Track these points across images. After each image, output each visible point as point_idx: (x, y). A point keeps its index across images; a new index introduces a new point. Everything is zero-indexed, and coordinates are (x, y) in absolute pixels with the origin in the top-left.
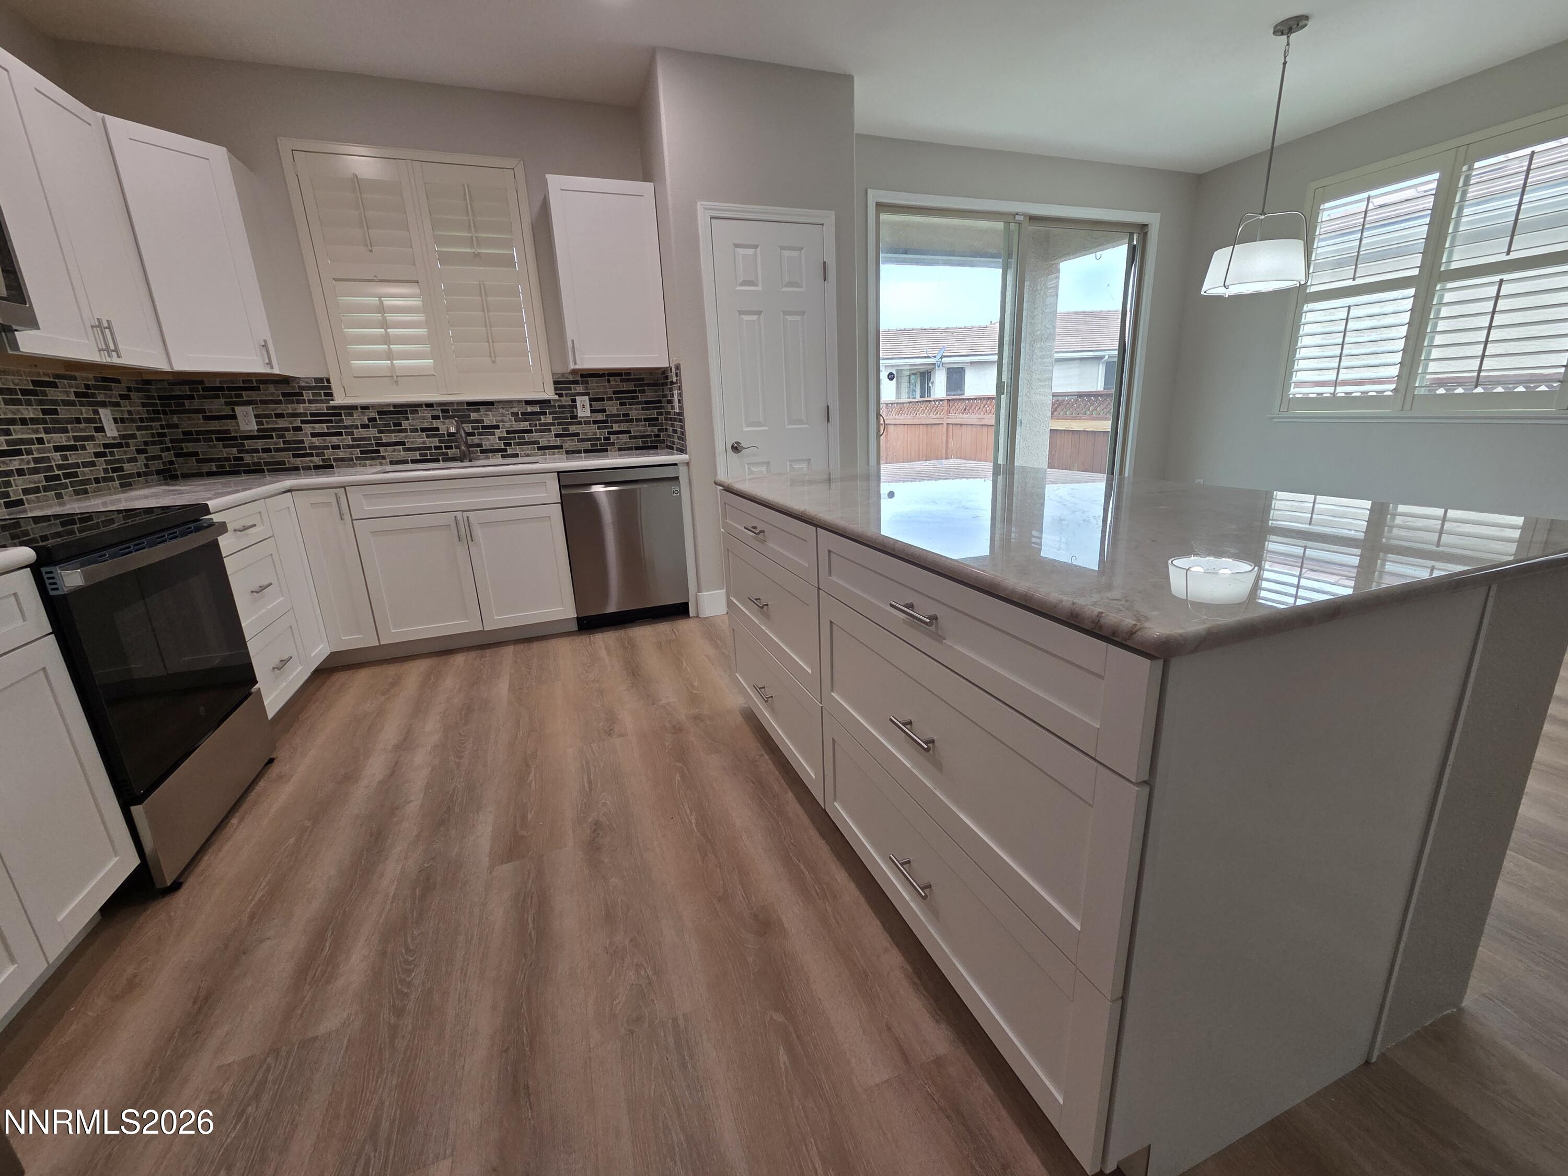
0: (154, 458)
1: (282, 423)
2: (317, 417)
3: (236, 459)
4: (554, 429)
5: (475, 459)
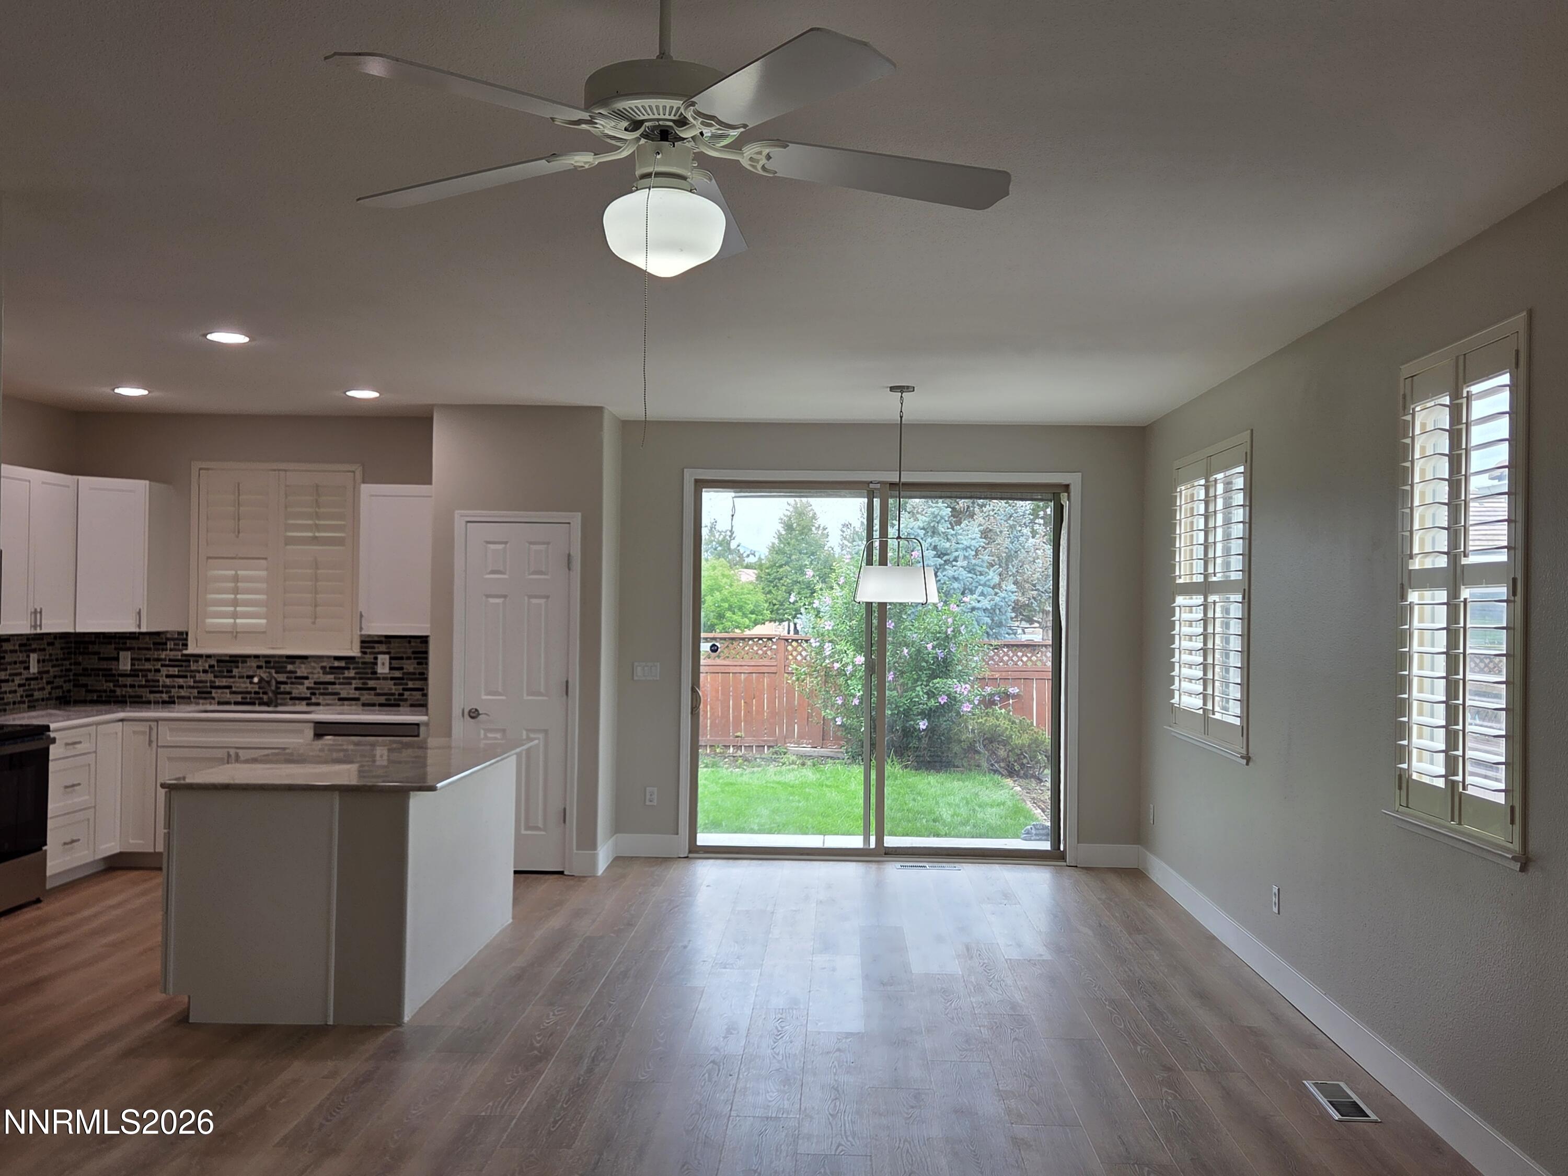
0: (57, 688)
1: (148, 666)
2: (174, 662)
3: (111, 691)
4: (355, 684)
5: (282, 705)
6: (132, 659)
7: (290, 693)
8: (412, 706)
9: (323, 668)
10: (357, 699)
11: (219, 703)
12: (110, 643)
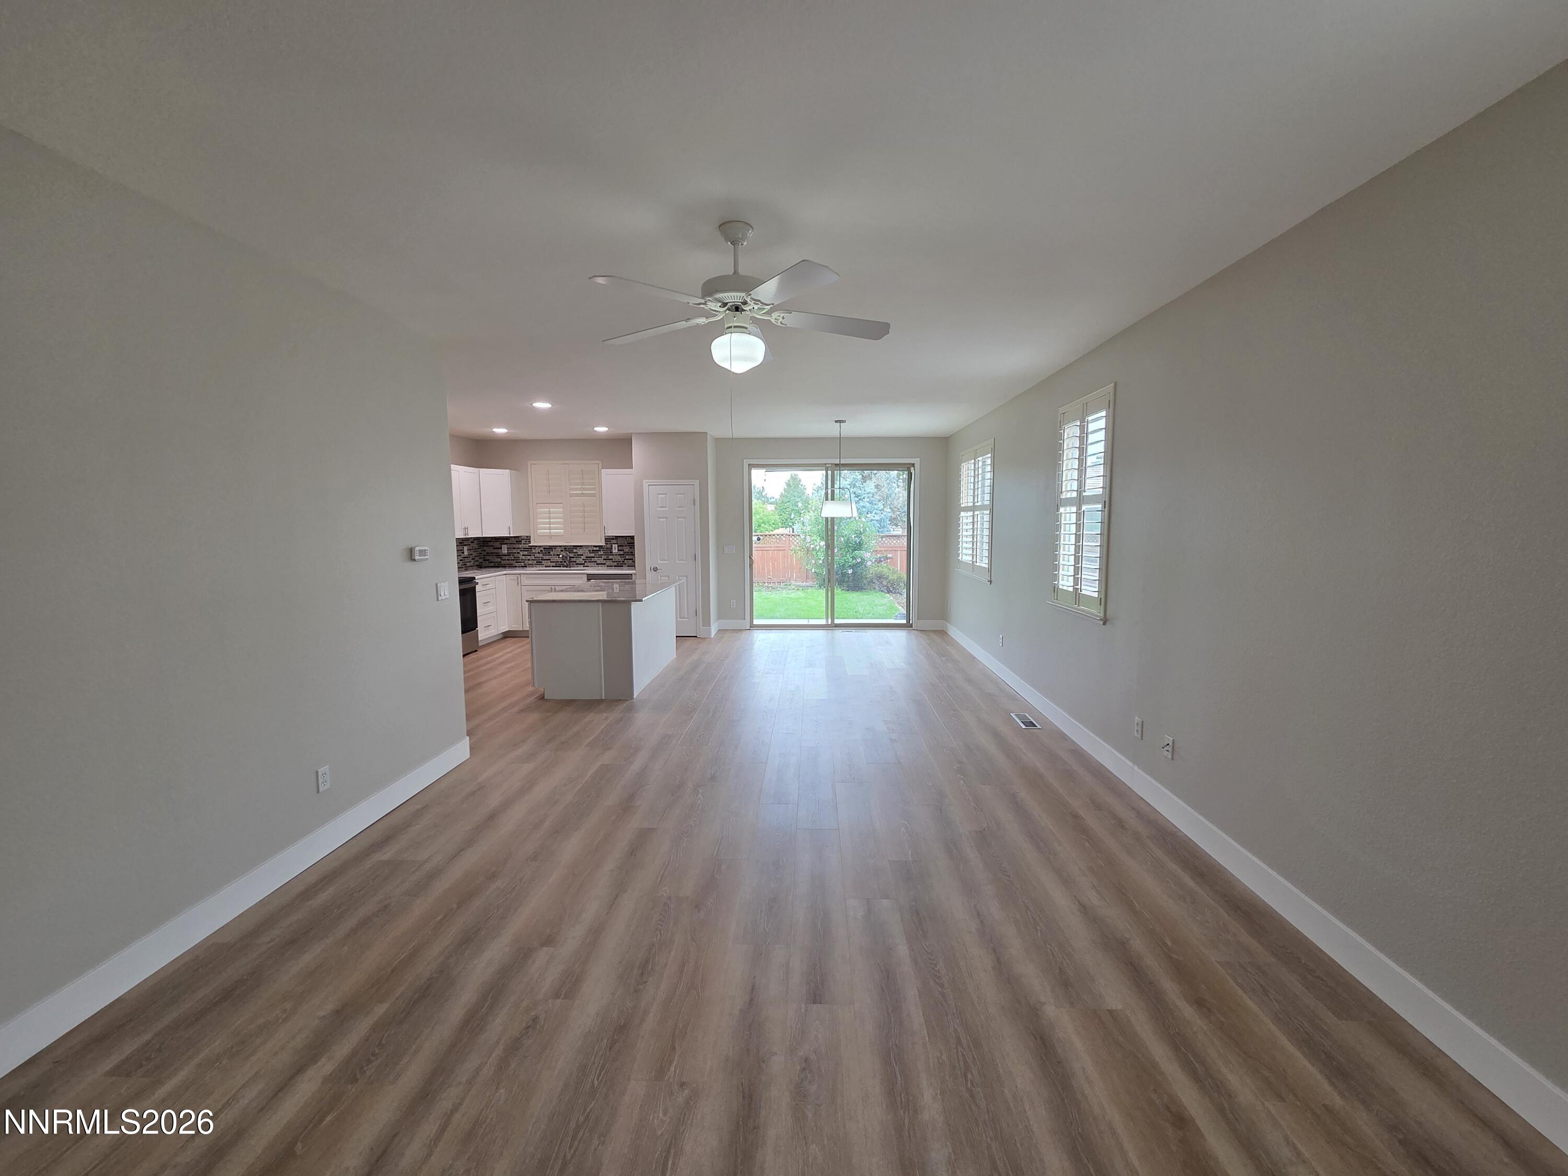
0: (476, 561)
1: (514, 551)
2: (525, 549)
3: (500, 562)
4: (604, 557)
5: (572, 567)
6: (508, 548)
7: (575, 562)
8: (628, 566)
9: (589, 551)
10: (605, 564)
11: (546, 567)
12: (498, 542)
